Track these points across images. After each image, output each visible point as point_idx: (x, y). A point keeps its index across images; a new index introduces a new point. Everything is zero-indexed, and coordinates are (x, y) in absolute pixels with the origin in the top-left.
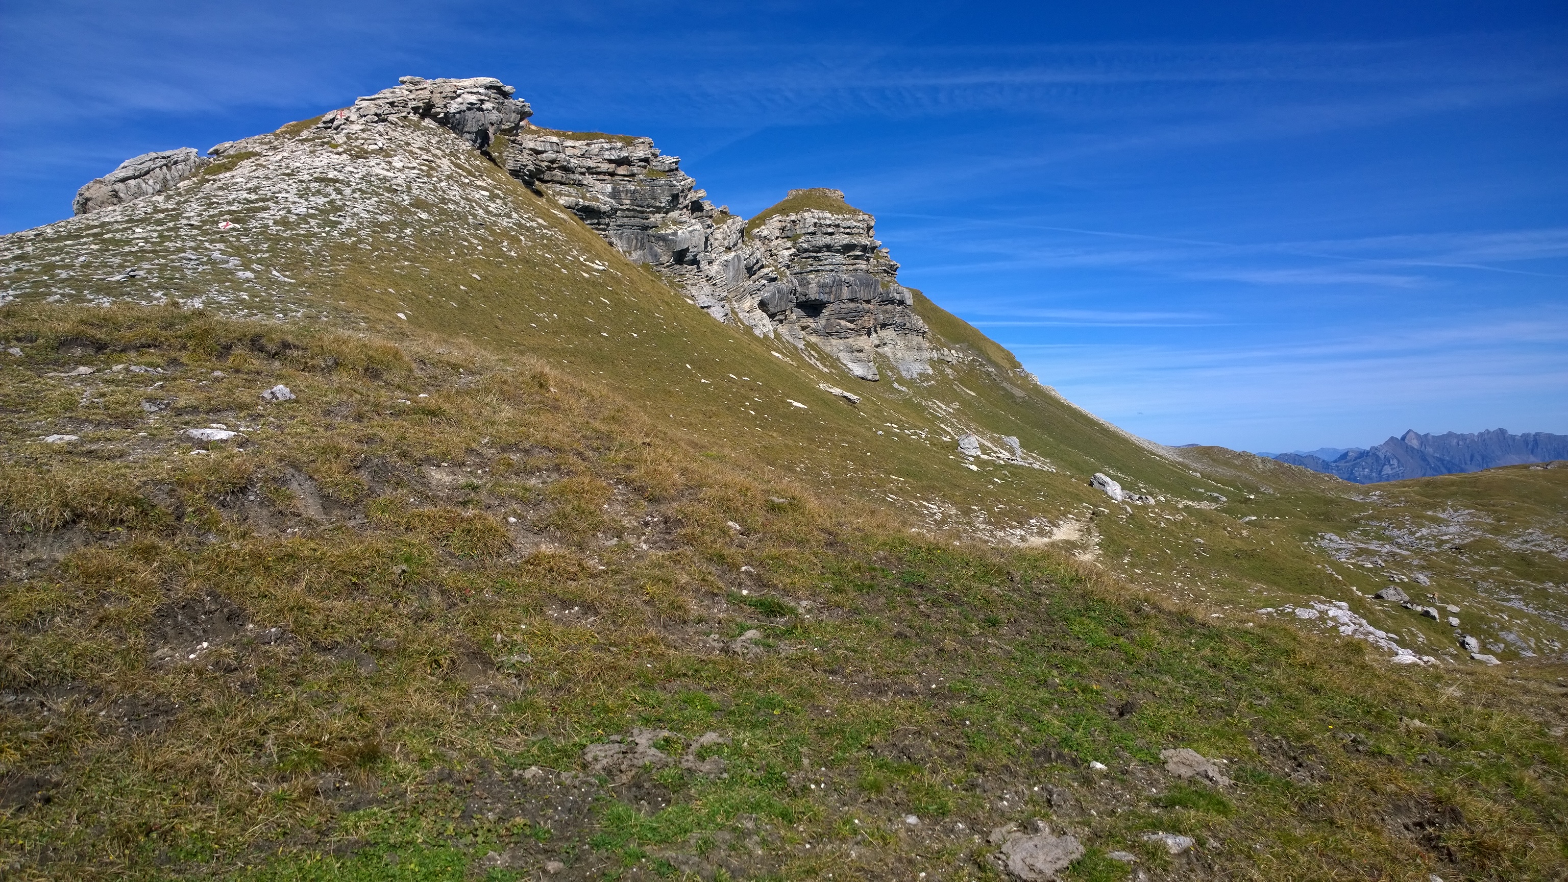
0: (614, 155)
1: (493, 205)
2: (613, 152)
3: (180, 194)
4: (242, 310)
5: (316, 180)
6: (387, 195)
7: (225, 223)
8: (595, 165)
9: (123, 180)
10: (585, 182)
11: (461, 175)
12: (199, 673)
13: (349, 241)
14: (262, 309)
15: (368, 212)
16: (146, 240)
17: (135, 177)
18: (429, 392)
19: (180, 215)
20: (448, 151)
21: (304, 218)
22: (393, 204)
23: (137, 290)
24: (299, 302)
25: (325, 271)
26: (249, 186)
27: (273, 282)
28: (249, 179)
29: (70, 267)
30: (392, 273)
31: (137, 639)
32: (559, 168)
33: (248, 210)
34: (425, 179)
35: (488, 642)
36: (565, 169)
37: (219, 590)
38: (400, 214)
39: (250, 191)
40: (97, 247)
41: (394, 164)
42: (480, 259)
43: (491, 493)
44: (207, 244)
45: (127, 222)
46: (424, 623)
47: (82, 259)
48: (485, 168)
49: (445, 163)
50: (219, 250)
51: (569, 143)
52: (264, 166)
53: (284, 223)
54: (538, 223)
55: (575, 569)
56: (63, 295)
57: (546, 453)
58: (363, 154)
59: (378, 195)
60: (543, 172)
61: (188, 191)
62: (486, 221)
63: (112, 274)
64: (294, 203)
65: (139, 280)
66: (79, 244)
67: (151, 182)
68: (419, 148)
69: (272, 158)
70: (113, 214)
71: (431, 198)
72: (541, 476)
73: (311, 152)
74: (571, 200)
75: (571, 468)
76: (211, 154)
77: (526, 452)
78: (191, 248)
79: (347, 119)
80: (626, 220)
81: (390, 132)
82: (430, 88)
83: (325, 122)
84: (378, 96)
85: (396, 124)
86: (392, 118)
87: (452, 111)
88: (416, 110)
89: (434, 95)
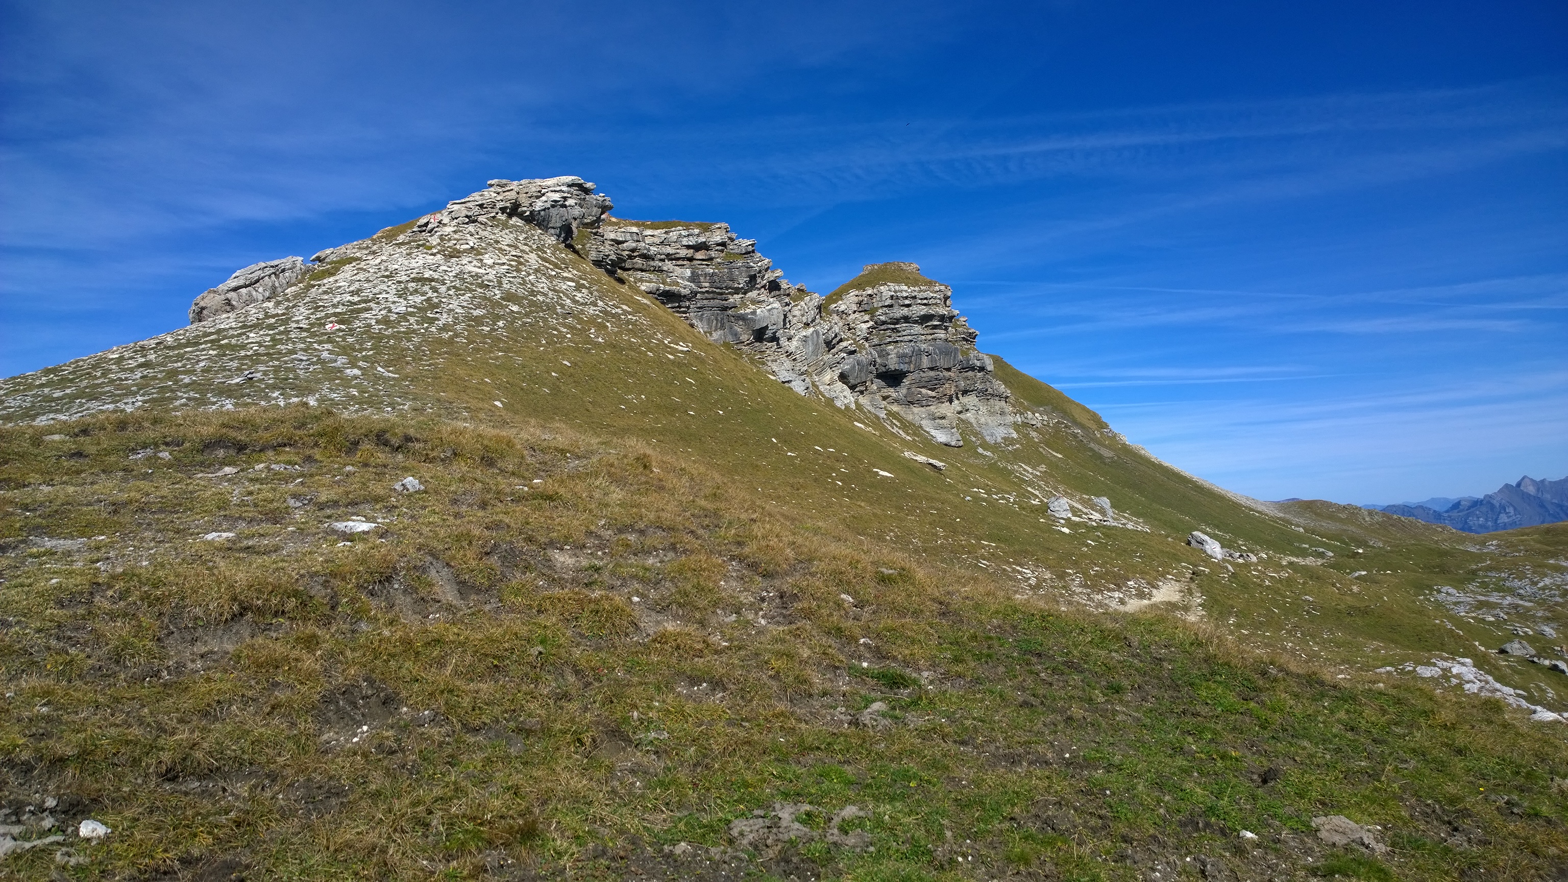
0: (692, 241)
1: (580, 295)
2: (691, 238)
3: (288, 300)
4: (353, 405)
5: (413, 280)
6: (480, 290)
7: (331, 325)
8: (674, 251)
9: (235, 289)
10: (665, 268)
11: (548, 268)
12: (365, 755)
13: (446, 336)
14: (371, 404)
15: (463, 307)
16: (260, 344)
17: (246, 286)
18: (541, 477)
19: (290, 319)
20: (534, 247)
21: (403, 317)
22: (485, 298)
23: (255, 391)
24: (404, 395)
25: (425, 366)
26: (351, 289)
27: (378, 378)
28: (352, 282)
29: (192, 372)
30: (487, 363)
31: (306, 724)
32: (640, 256)
33: (352, 311)
34: (515, 274)
35: (626, 720)
36: (646, 257)
37: (374, 676)
38: (493, 308)
39: (353, 293)
40: (215, 352)
41: (485, 261)
42: (569, 346)
43: (613, 573)
44: (316, 345)
45: (241, 328)
46: (563, 703)
47: (202, 364)
48: (570, 260)
49: (533, 258)
50: (328, 350)
51: (649, 232)
52: (365, 270)
53: (386, 321)
54: (623, 310)
55: (699, 646)
56: (189, 399)
57: (660, 533)
58: (455, 254)
59: (471, 290)
60: (625, 261)
61: (296, 296)
62: (573, 311)
63: (231, 377)
64: (394, 302)
65: (257, 381)
66: (198, 350)
67: (261, 290)
68: (507, 245)
69: (371, 262)
70: (227, 321)
71: (521, 292)
72: (657, 555)
73: (408, 254)
74: (652, 286)
75: (687, 547)
76: (313, 260)
77: (642, 532)
78: (301, 349)
79: (440, 222)
80: (705, 302)
81: (480, 232)
82: (516, 189)
83: (419, 227)
84: (467, 199)
85: (485, 224)
86: (482, 219)
87: (537, 209)
88: (503, 210)
89: (521, 196)
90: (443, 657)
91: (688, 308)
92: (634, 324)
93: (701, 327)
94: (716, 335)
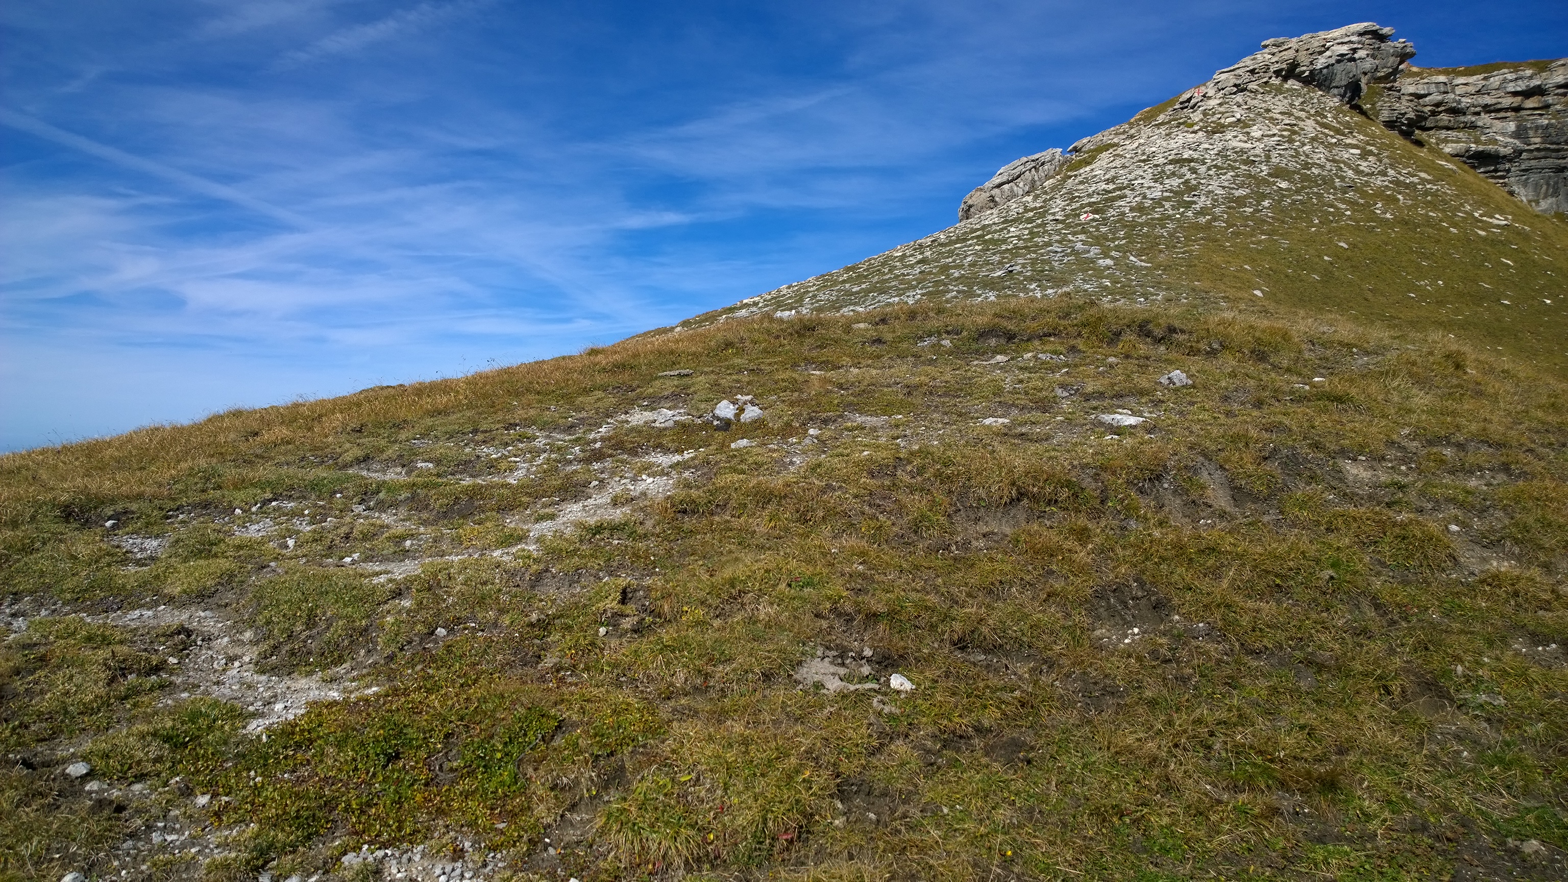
0: (1521, 86)
1: (1365, 164)
2: (1520, 82)
3: (1046, 193)
4: (1106, 296)
5: (1171, 162)
6: (1243, 167)
7: (1085, 215)
8: (1494, 101)
9: (999, 186)
10: (1480, 124)
11: (1327, 135)
12: (1140, 659)
13: (1203, 220)
14: (1124, 295)
15: (1224, 187)
16: (1019, 238)
17: (1008, 182)
18: (1322, 376)
19: (1046, 211)
20: (1313, 112)
21: (1158, 202)
22: (1250, 176)
23: (1015, 284)
24: (1157, 285)
25: (1179, 253)
26: (1107, 177)
27: (1131, 267)
28: (1108, 170)
29: (960, 267)
30: (1248, 248)
31: (1080, 617)
32: (1446, 111)
33: (1106, 200)
34: (1286, 145)
35: (1447, 674)
36: (1455, 111)
37: (1144, 577)
38: (1258, 187)
39: (1108, 181)
40: (980, 247)
41: (1252, 134)
42: (1348, 225)
43: (1422, 494)
44: (1070, 236)
45: (1003, 223)
46: (1361, 639)
47: (969, 259)
48: (1356, 123)
49: (1310, 126)
50: (1081, 241)
51: (1461, 80)
52: (1121, 156)
53: (1140, 208)
54: (1420, 178)
55: (1546, 596)
56: (958, 292)
57: (1484, 448)
58: (1220, 129)
59: (1233, 168)
60: (1426, 119)
61: (1054, 188)
62: (1356, 183)
63: (993, 270)
64: (1149, 188)
65: (1016, 274)
66: (965, 246)
67: (1021, 185)
68: (1280, 113)
69: (1129, 147)
70: (991, 217)
71: (1293, 165)
72: (1482, 477)
73: (1167, 135)
74: (1461, 147)
75: (1526, 469)
76: (1070, 151)
77: (1460, 446)
78: (1057, 241)
79: (1204, 96)
80: (1533, 163)
81: (1250, 102)
82: (1295, 46)
83: (1181, 103)
84: (1236, 66)
85: (1255, 92)
86: (1253, 86)
87: (1319, 66)
88: (1278, 73)
89: (1300, 53)
90: (1218, 568)
91: (1508, 171)
92: (1435, 194)
93: (1523, 195)
94: (1544, 205)
